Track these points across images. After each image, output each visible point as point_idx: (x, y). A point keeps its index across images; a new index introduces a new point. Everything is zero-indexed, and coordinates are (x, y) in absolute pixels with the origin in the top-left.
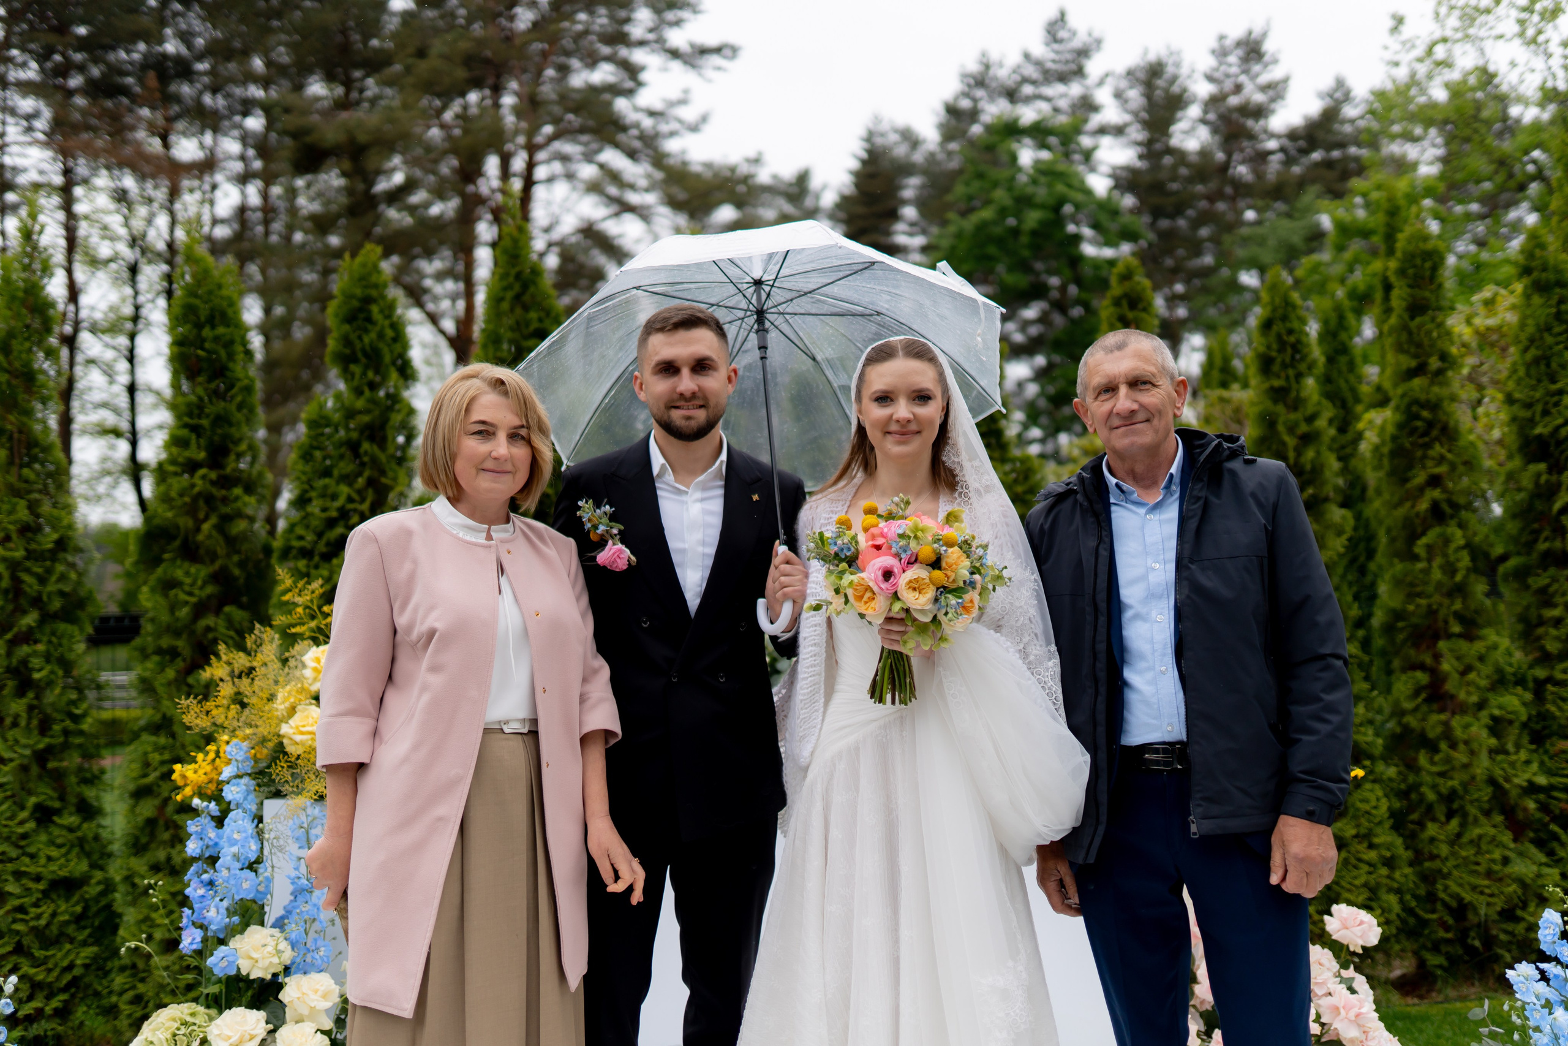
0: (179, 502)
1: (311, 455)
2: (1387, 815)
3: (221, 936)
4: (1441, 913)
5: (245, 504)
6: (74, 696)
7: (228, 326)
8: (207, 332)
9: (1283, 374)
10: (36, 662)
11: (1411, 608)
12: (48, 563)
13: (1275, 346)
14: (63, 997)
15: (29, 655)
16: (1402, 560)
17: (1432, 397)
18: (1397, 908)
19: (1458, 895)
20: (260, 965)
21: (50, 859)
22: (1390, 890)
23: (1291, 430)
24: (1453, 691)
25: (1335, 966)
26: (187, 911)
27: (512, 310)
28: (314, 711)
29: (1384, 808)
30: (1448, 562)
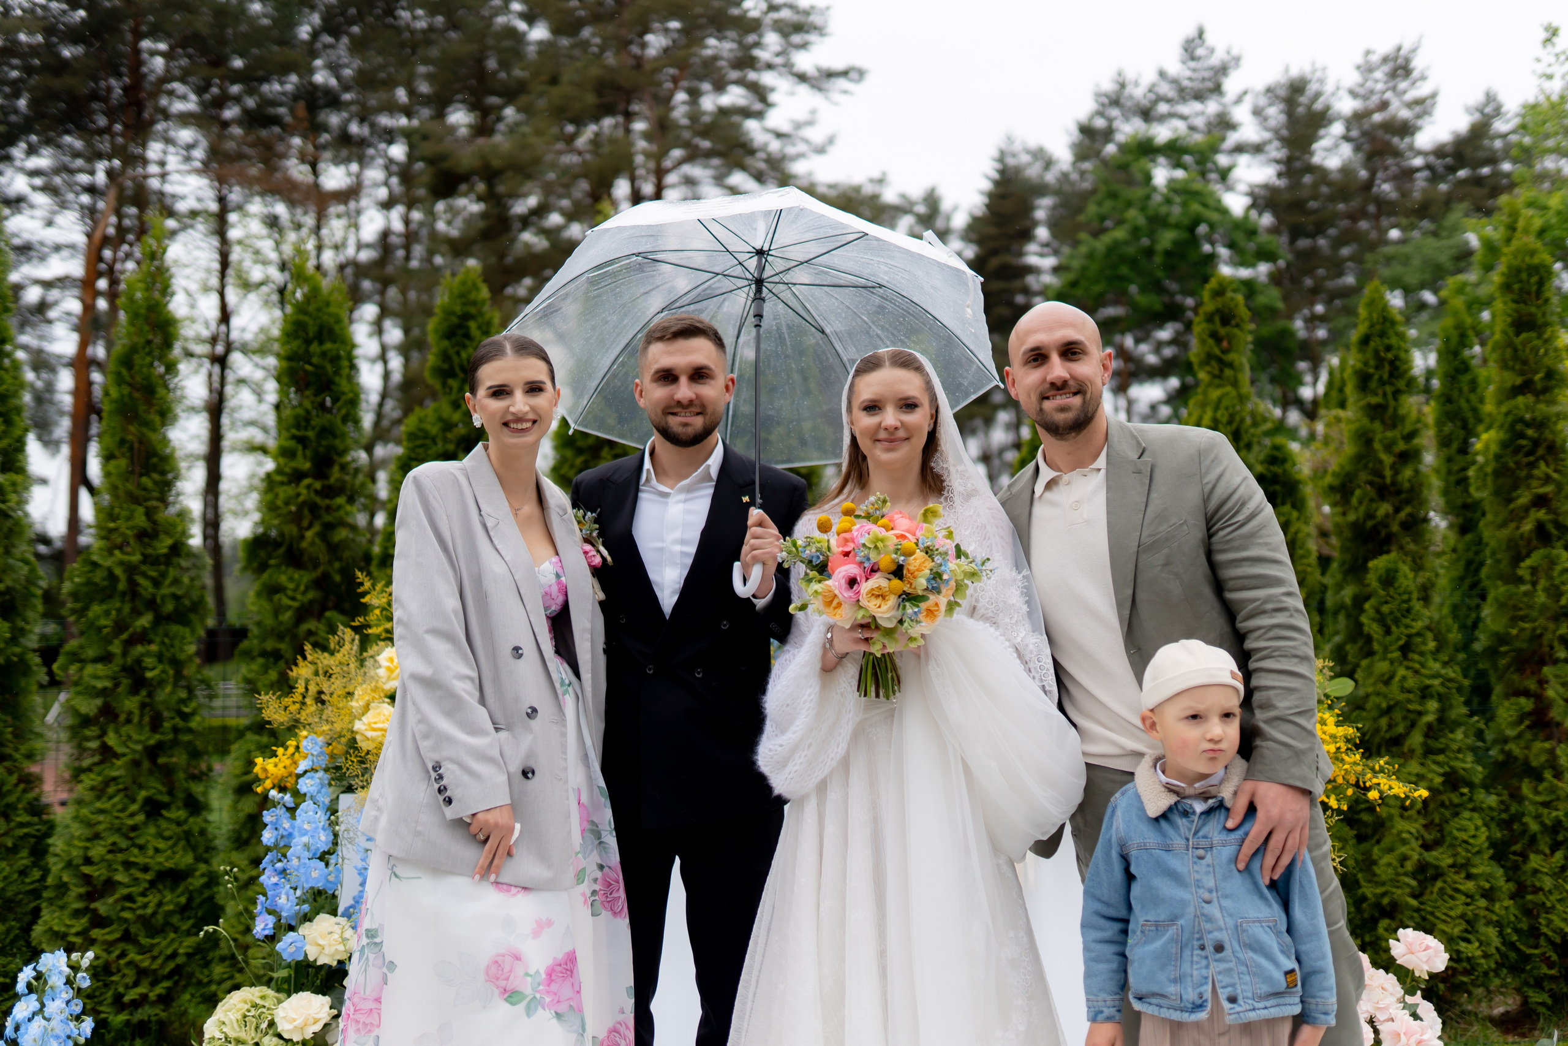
0: (285, 511)
2: (1486, 845)
3: (293, 923)
4: (1545, 948)
5: (347, 514)
6: (183, 694)
7: (335, 342)
8: (315, 348)
9: (1380, 392)
10: (149, 661)
11: (1514, 632)
12: (162, 567)
13: (1372, 363)
14: (167, 984)
15: (143, 655)
16: (1506, 583)
17: (1538, 416)
18: (1496, 941)
19: (1562, 930)
20: (326, 951)
21: (157, 850)
22: (1489, 923)
23: (1388, 447)
24: (1558, 719)
25: (1399, 991)
26: (261, 898)
28: (387, 709)
29: (1483, 837)
30: (1552, 585)
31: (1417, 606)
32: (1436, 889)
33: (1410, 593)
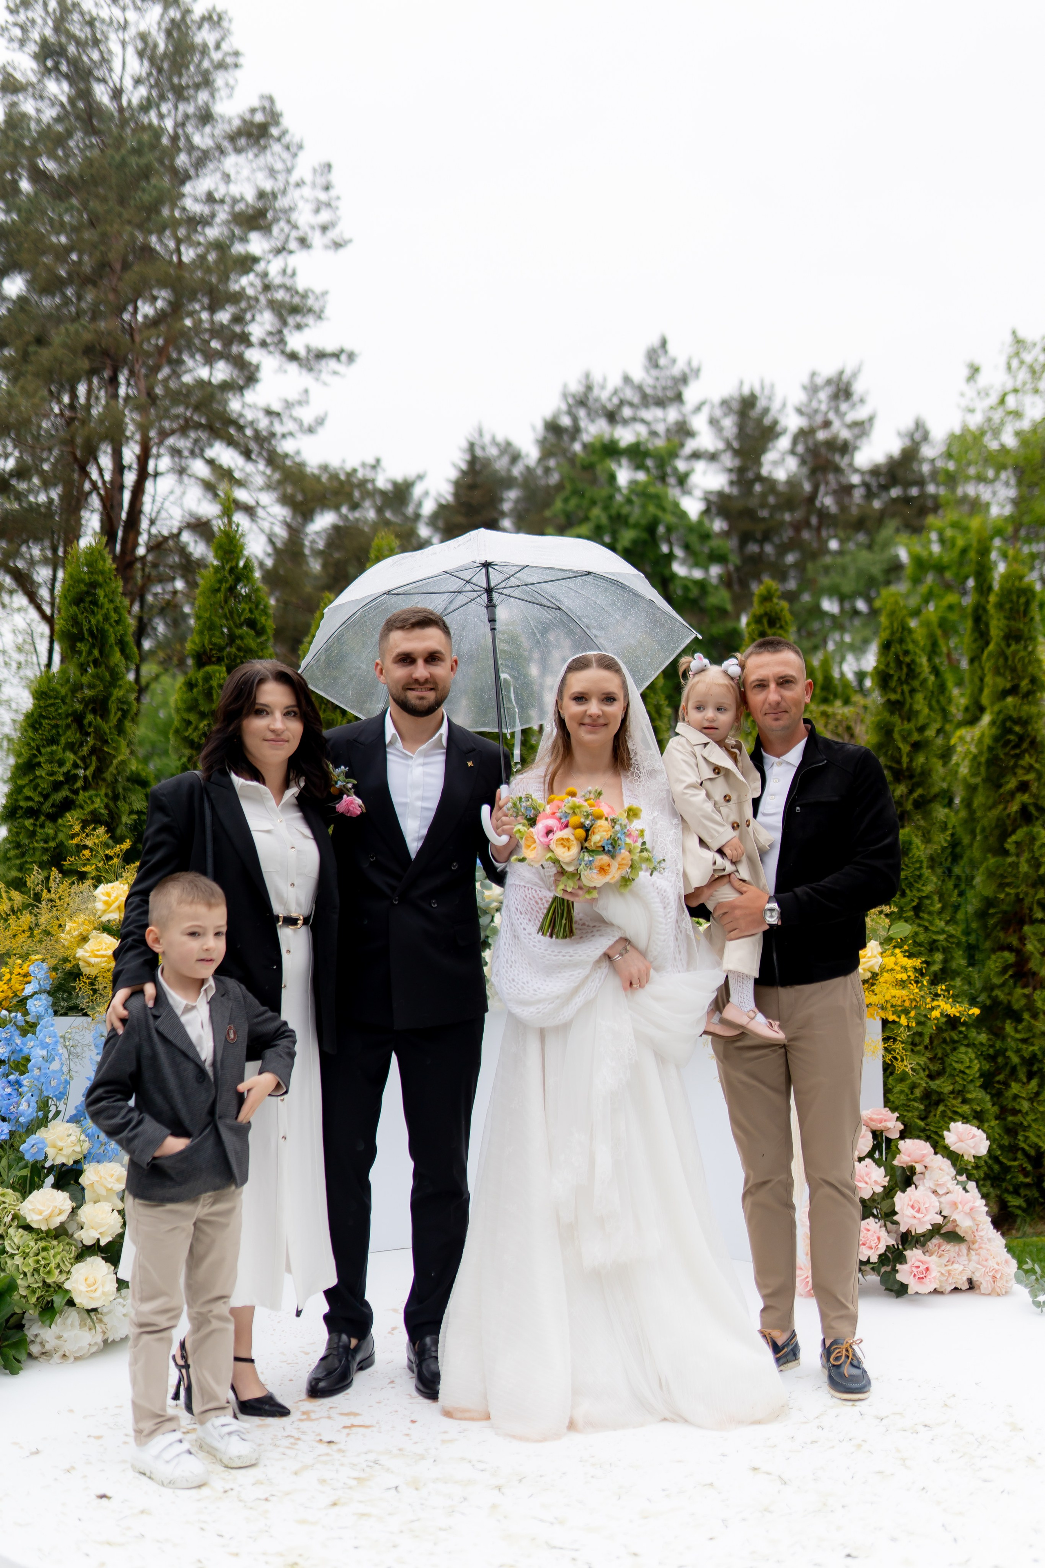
1: (41, 724)
2: (978, 1075)
3: (32, 1128)
4: (1021, 1161)
9: (899, 691)
11: (1002, 896)
13: (892, 665)
16: (995, 855)
17: (1023, 714)
19: (1036, 1144)
20: (64, 1152)
23: (904, 739)
24: (1035, 969)
25: (953, 1171)
27: (226, 601)
29: (977, 1068)
30: (1033, 857)
31: (926, 872)
32: (938, 1112)
33: (921, 862)
